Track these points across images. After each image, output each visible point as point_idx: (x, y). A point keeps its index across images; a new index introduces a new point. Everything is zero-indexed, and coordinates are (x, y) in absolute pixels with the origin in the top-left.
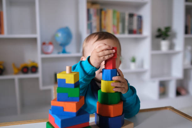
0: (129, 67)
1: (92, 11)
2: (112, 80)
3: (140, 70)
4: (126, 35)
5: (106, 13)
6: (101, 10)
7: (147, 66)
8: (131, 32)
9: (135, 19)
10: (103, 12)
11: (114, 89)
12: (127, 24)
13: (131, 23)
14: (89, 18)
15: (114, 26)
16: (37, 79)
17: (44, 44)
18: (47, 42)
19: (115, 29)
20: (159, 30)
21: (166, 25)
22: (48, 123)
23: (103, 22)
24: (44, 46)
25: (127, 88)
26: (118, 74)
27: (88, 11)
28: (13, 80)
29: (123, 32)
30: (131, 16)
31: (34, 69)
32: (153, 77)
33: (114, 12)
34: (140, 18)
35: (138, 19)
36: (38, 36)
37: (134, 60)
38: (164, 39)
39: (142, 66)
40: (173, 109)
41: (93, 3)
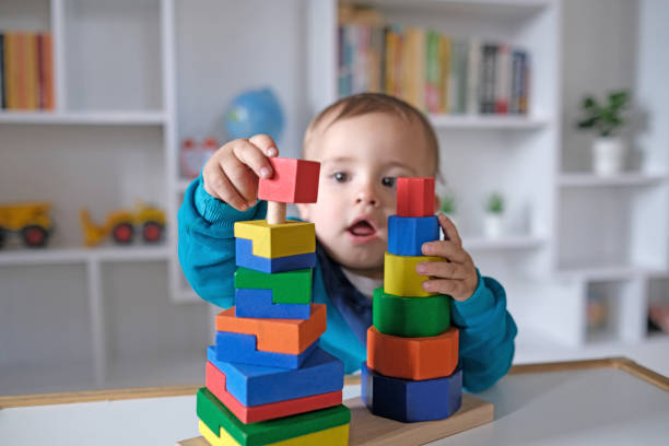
0: (479, 231)
1: (355, 35)
2: (420, 254)
3: (516, 240)
4: (473, 119)
5: (401, 41)
6: (386, 31)
7: (543, 227)
8: (490, 107)
9: (504, 62)
10: (392, 39)
11: (427, 285)
12: (474, 79)
13: (488, 78)
14: (343, 56)
15: (429, 87)
16: (163, 264)
17: (187, 144)
18: (199, 138)
19: (434, 99)
20: (589, 103)
21: (615, 85)
22: (204, 390)
23: (392, 71)
24: (189, 154)
25: (472, 281)
26: (442, 236)
27: (341, 32)
28: (82, 266)
29: (462, 108)
30: (490, 51)
31: (154, 230)
32: (564, 265)
33: (431, 38)
34: (522, 60)
35: (515, 63)
36: (168, 116)
37: (496, 207)
38: (605, 134)
39: (525, 225)
40: (633, 366)
41: (359, 9)
